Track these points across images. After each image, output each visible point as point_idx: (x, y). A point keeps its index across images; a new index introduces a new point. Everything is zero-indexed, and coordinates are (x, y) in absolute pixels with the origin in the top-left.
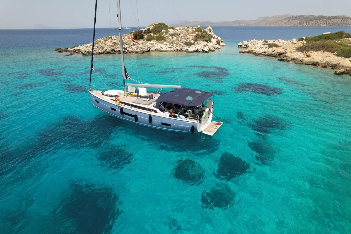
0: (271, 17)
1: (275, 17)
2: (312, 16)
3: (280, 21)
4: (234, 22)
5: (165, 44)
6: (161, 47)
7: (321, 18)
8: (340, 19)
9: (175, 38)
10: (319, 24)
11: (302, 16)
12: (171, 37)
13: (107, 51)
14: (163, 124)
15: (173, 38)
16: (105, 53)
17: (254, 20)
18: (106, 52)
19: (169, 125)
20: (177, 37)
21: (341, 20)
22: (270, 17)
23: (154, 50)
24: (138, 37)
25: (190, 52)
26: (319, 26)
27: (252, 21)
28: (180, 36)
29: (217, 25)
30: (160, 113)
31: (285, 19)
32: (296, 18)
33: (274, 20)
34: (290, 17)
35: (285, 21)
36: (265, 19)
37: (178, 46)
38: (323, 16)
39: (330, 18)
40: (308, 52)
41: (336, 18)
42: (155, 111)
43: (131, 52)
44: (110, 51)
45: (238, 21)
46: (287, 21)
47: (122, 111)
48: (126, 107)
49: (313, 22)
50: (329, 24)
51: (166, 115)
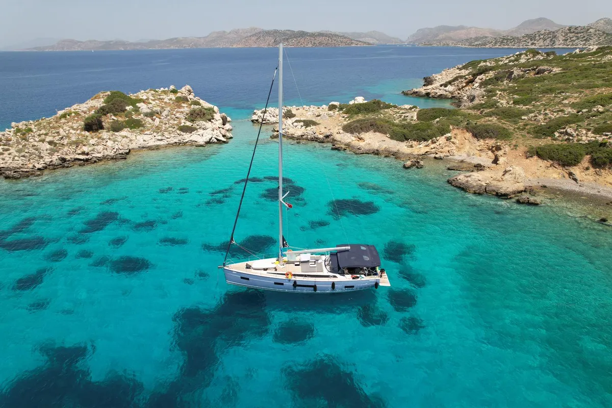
0: (230, 33)
1: (236, 32)
2: (289, 30)
3: (247, 38)
4: (171, 41)
5: (149, 134)
6: (144, 141)
7: (302, 34)
8: (326, 36)
9: (157, 120)
10: (302, 44)
11: (276, 32)
12: (149, 119)
13: (54, 163)
14: (346, 287)
15: (153, 120)
16: (51, 167)
17: (204, 38)
18: (52, 165)
19: (353, 287)
20: (160, 118)
21: (328, 38)
22: (228, 32)
23: (137, 147)
24: (95, 127)
25: (201, 146)
26: (302, 46)
27: (200, 38)
28: (163, 116)
29: (138, 47)
30: (340, 278)
31: (253, 35)
32: (268, 33)
33: (235, 36)
34: (260, 33)
35: (254, 38)
36: (221, 36)
37: (171, 135)
38: (304, 32)
39: (313, 35)
40: (359, 134)
41: (321, 35)
42: (335, 277)
43: (101, 158)
44: (60, 162)
45: (176, 39)
46: (257, 39)
47: (295, 284)
48: (298, 278)
49: (293, 41)
50: (315, 43)
51: (348, 278)
